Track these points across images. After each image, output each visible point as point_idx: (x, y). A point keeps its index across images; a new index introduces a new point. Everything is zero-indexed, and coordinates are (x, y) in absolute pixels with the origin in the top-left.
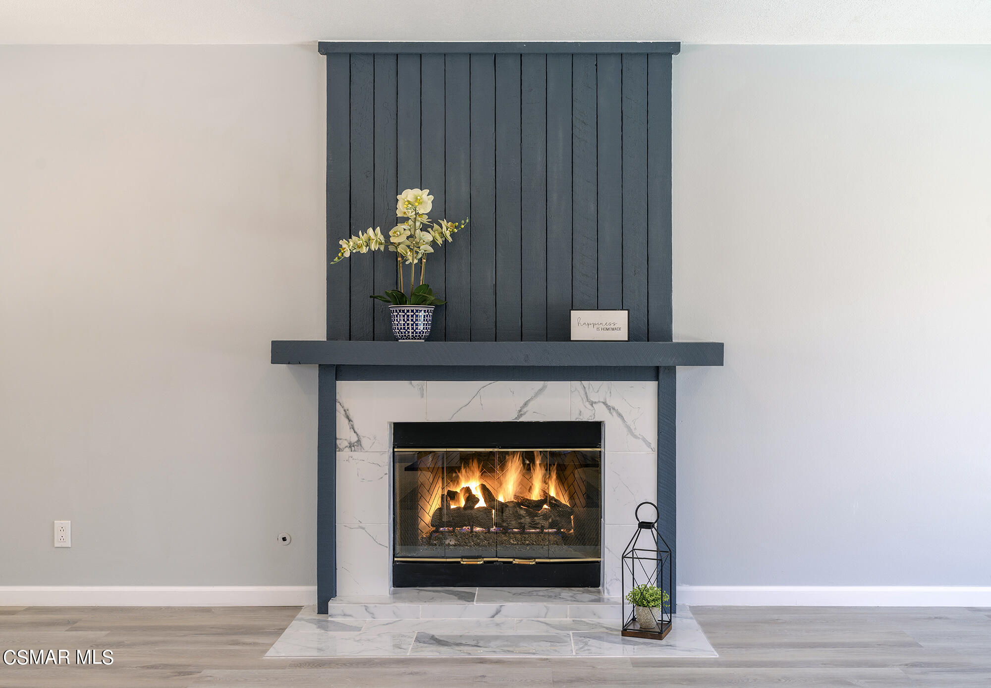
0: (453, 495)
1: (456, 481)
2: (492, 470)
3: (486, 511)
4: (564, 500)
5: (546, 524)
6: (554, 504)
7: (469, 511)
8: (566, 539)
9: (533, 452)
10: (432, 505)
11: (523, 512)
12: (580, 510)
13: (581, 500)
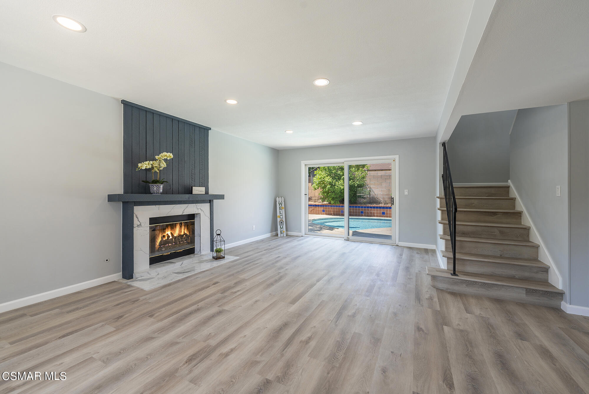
0: (164, 236)
1: (165, 232)
2: (173, 228)
3: (172, 239)
4: (188, 234)
5: (184, 240)
6: (186, 235)
7: (168, 240)
8: (188, 243)
9: (182, 222)
10: (159, 240)
11: (180, 238)
12: (191, 235)
13: (191, 233)
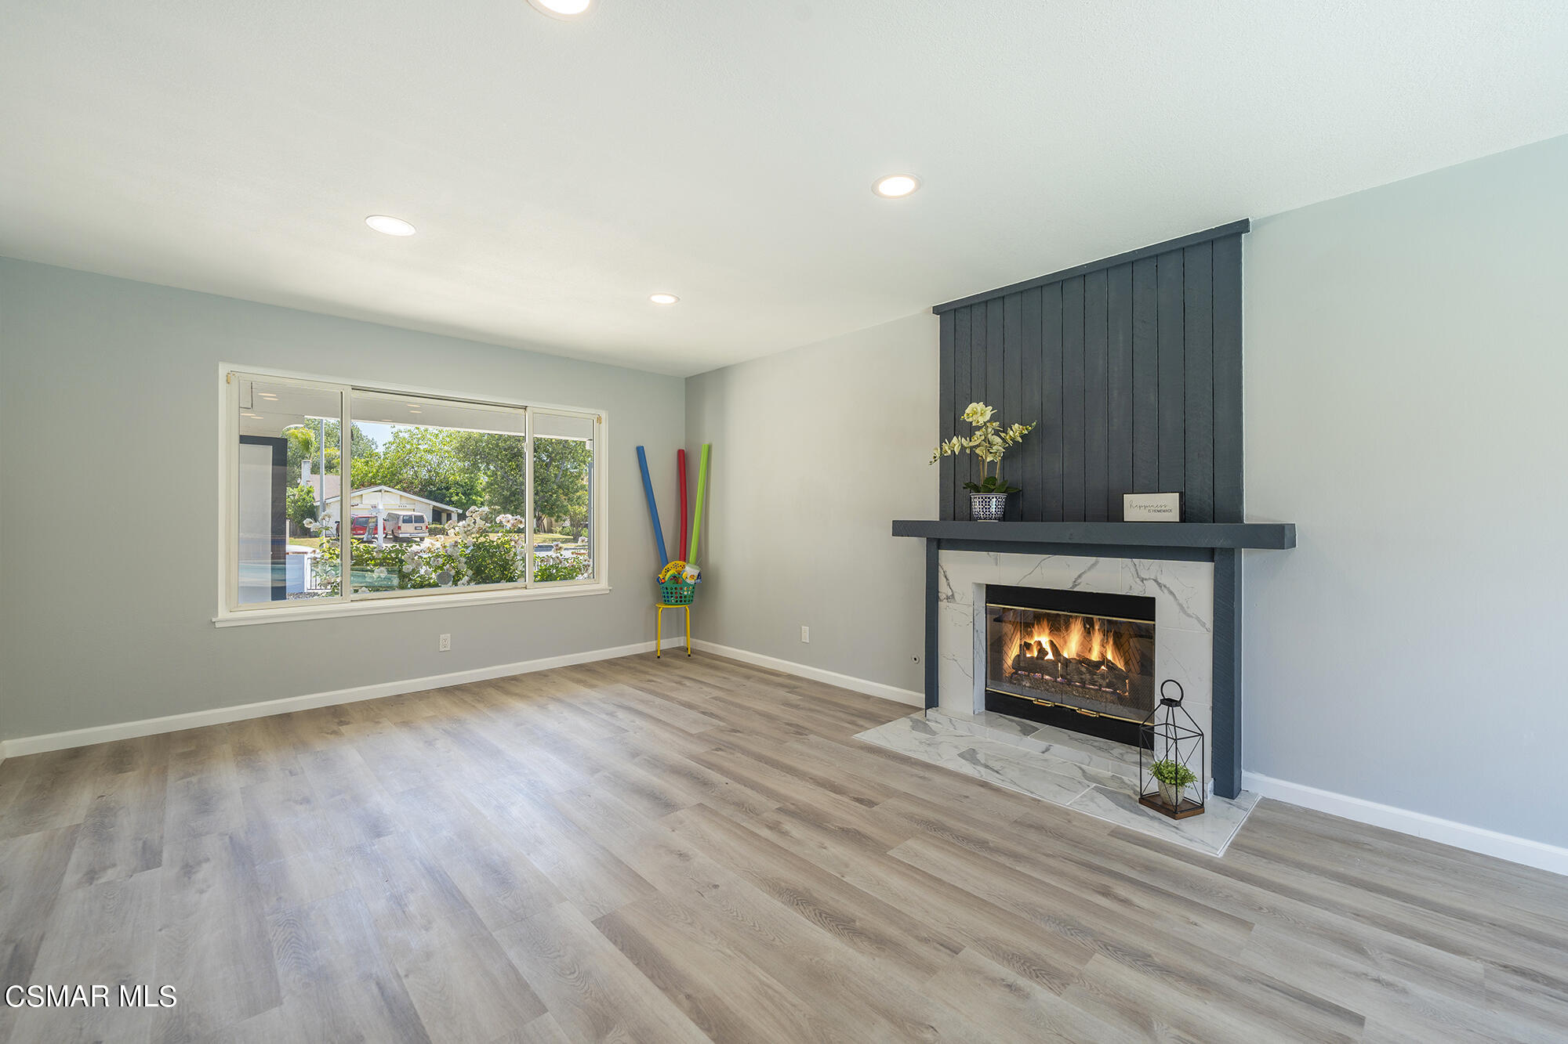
0: (1028, 646)
1: (1030, 634)
2: (1058, 630)
3: (1054, 663)
4: (1120, 665)
5: (1104, 684)
6: (1112, 667)
7: (1040, 661)
8: (1121, 700)
9: (1092, 618)
10: (1013, 652)
11: (1084, 669)
12: (1135, 676)
13: (1135, 667)
